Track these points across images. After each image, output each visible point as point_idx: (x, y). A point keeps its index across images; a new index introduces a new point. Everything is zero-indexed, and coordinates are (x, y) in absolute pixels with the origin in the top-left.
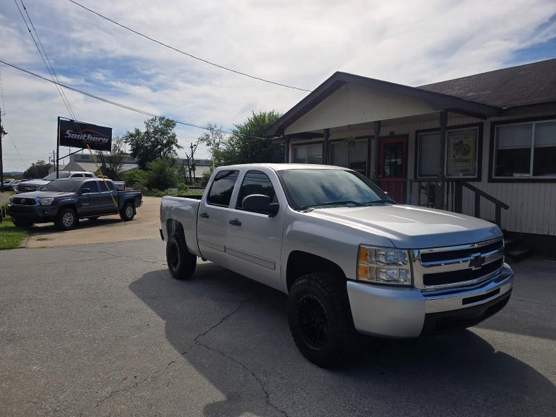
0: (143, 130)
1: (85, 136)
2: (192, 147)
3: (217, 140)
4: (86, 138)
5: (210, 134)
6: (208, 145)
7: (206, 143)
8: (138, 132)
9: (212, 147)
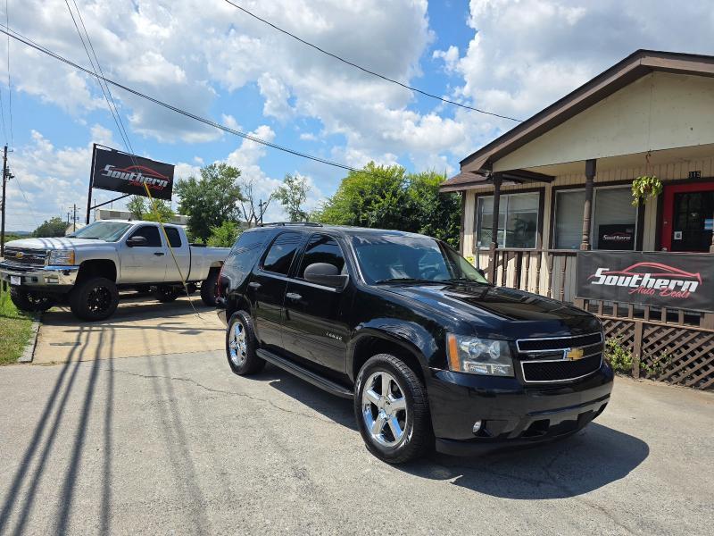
0: (199, 178)
1: (133, 175)
2: (261, 205)
3: (297, 197)
4: (134, 178)
5: (288, 188)
6: (285, 203)
7: (282, 200)
8: (192, 181)
9: (290, 205)
